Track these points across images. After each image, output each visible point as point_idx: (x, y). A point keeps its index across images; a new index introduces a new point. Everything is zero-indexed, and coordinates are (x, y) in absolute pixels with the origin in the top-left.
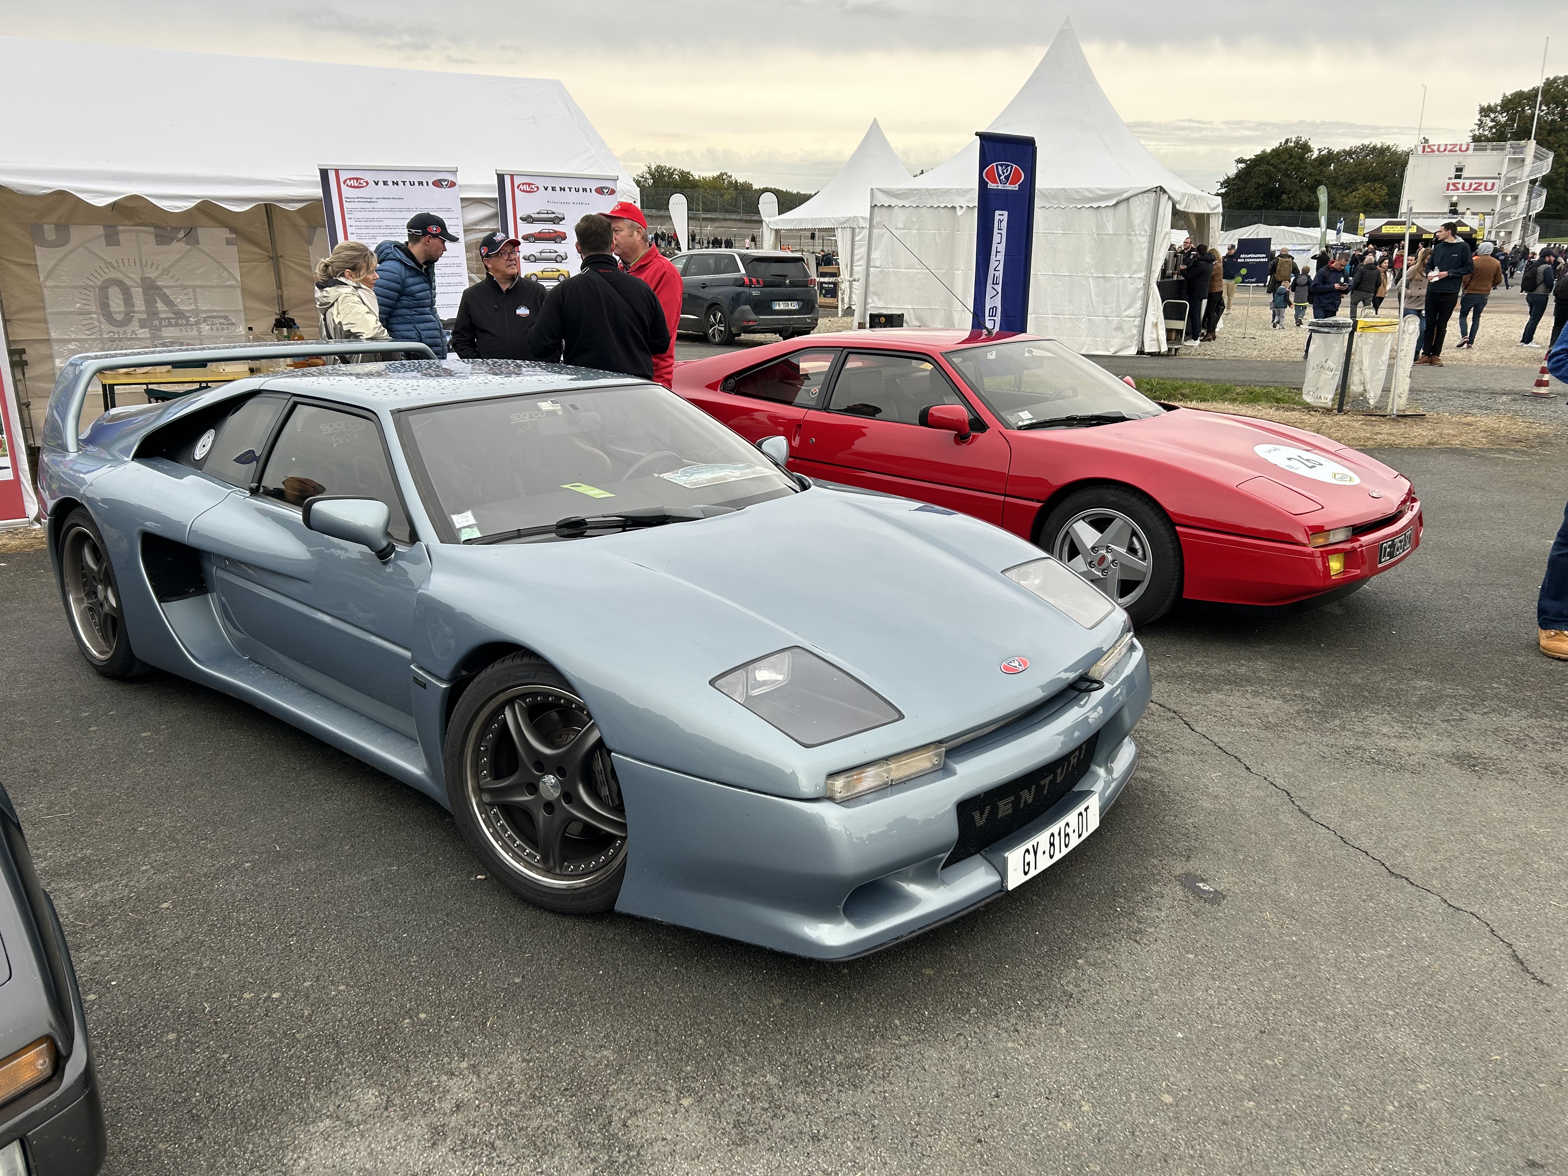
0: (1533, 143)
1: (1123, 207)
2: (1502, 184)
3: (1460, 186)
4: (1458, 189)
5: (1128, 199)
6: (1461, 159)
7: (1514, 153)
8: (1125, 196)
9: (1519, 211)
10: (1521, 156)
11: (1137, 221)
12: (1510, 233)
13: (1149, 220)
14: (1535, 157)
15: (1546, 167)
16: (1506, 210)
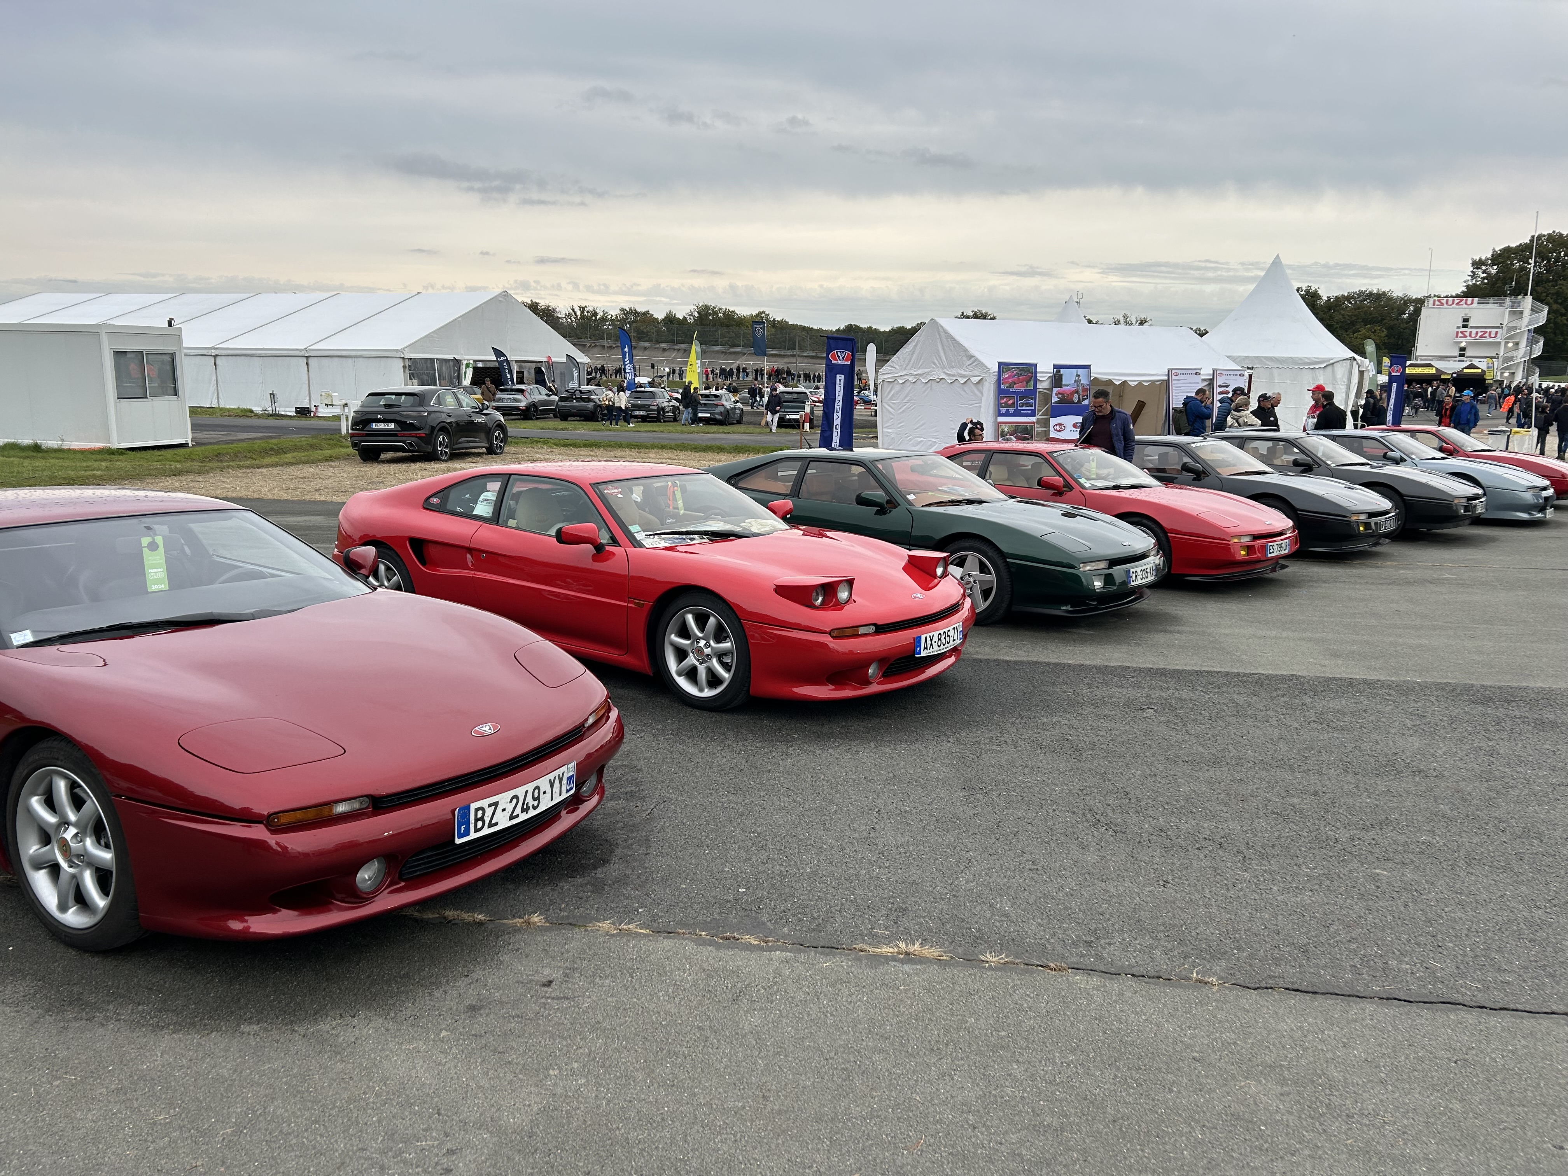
0: (1529, 299)
1: (1329, 369)
2: (1504, 333)
3: (1467, 334)
4: (1466, 337)
5: (1333, 364)
6: (1467, 311)
7: (1513, 306)
8: (1331, 362)
9: (1521, 355)
10: (1518, 309)
11: (1339, 376)
12: (1513, 373)
13: (1346, 376)
14: (1532, 310)
15: (1542, 318)
16: (1510, 354)
